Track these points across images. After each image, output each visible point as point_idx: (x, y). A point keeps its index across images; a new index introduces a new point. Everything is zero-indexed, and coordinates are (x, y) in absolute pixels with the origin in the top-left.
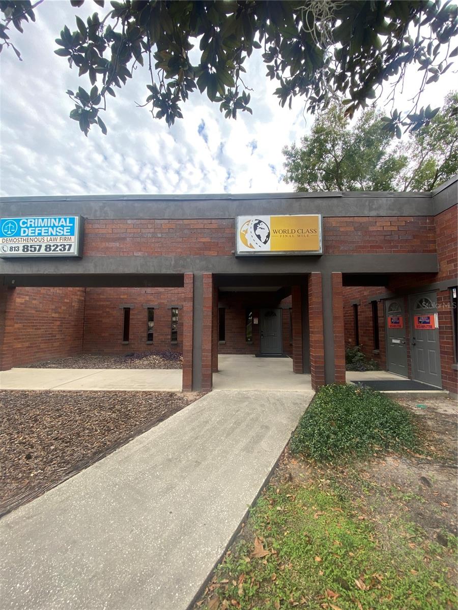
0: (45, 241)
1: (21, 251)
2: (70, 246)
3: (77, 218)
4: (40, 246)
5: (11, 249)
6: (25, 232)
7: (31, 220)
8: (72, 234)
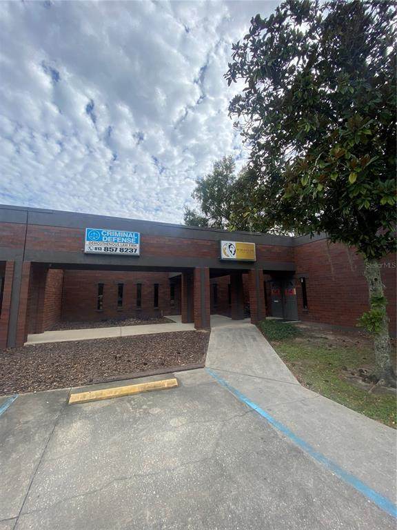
0: (120, 245)
1: (103, 251)
2: (136, 250)
3: (139, 234)
4: (117, 249)
5: (96, 249)
6: (105, 239)
7: (109, 232)
8: (137, 243)
